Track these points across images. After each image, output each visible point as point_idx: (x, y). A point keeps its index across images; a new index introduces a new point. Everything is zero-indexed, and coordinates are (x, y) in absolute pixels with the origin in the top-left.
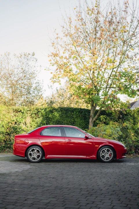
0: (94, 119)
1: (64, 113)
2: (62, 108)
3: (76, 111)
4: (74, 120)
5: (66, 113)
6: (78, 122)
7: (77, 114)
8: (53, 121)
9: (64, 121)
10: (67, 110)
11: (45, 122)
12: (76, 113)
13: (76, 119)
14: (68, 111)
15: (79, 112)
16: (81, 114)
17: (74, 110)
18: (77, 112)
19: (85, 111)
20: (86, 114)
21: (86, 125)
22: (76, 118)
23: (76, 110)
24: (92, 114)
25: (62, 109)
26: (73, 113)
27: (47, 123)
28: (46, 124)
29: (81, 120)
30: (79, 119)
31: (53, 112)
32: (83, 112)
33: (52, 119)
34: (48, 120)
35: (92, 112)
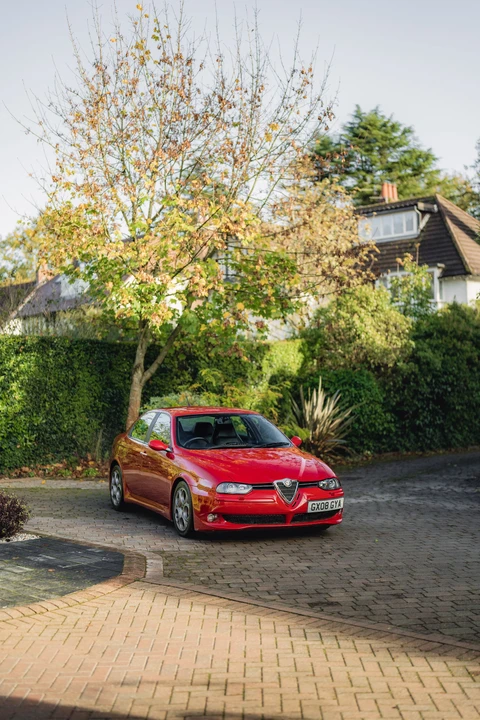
0: (148, 375)
2: (43, 340)
3: (77, 348)
4: (74, 374)
6: (84, 381)
7: (82, 358)
9: (50, 379)
10: (57, 345)
12: (79, 355)
13: (80, 372)
15: (87, 349)
16: (92, 356)
18: (81, 351)
20: (104, 358)
21: (104, 389)
22: (79, 368)
23: (79, 345)
24: (140, 359)
25: (44, 343)
26: (71, 355)
29: (92, 375)
30: (87, 374)
31: (21, 350)
32: (96, 352)
33: (17, 373)
34: (6, 377)
35: (141, 354)
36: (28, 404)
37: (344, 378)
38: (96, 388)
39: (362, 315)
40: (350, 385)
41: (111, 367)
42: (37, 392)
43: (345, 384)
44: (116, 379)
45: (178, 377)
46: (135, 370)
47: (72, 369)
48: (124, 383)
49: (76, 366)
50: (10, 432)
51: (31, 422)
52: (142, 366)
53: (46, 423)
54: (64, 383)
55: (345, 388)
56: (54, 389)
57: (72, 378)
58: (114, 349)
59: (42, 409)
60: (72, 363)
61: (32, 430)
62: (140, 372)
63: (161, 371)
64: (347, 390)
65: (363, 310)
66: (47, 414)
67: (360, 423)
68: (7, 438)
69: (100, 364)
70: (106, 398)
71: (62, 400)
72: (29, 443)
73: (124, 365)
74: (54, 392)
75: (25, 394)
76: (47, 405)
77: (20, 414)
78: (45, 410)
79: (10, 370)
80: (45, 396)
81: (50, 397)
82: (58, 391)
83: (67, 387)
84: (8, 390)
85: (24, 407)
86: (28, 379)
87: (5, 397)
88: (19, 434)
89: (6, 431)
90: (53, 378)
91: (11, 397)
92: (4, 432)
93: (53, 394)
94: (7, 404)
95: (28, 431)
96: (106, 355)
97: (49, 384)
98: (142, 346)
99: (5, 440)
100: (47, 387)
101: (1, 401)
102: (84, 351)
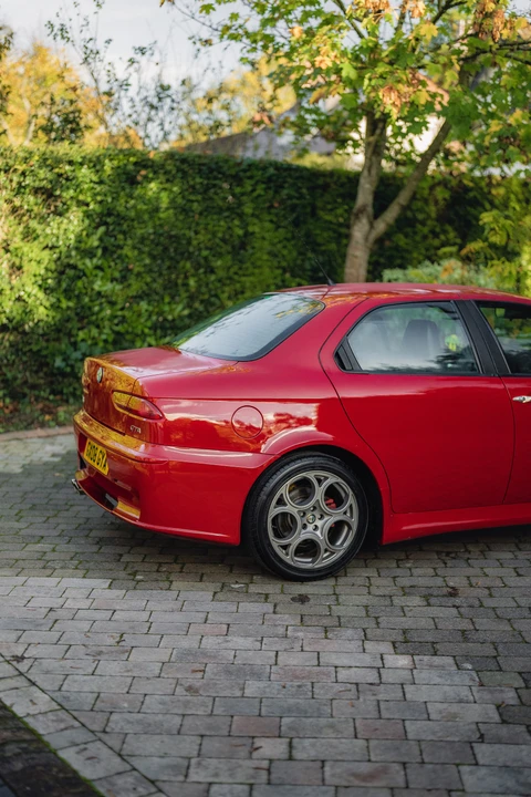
0: (381, 226)
1: (193, 186)
2: (184, 161)
3: (251, 178)
4: (245, 225)
5: (207, 189)
6: (264, 238)
7: (259, 196)
8: (139, 232)
9: (196, 233)
10: (211, 171)
11: (96, 243)
12: (253, 191)
13: (256, 221)
14: (215, 178)
15: (270, 180)
16: (276, 192)
17: (245, 171)
18: (257, 183)
19: (297, 178)
20: (301, 197)
21: (300, 253)
22: (253, 215)
23: (253, 171)
24: (365, 196)
25: (185, 167)
26: (238, 190)
27: (105, 250)
28: (99, 252)
29: (278, 227)
30: (268, 225)
31: (139, 178)
32: (286, 185)
33: (133, 220)
34: (111, 228)
35: (367, 186)
36: (154, 281)
38: (285, 252)
41: (313, 214)
42: (171, 259)
44: (323, 236)
45: (436, 235)
46: (357, 217)
47: (241, 216)
48: (339, 243)
49: (248, 209)
50: (118, 333)
51: (160, 313)
52: (370, 210)
53: (190, 316)
54: (224, 240)
56: (205, 253)
57: (241, 232)
58: (321, 181)
59: (182, 290)
60: (240, 204)
61: (163, 328)
62: (364, 221)
63: (405, 223)
66: (192, 298)
68: (115, 343)
69: (293, 208)
70: (304, 270)
71: (221, 274)
73: (339, 211)
74: (206, 258)
75: (147, 261)
76: (192, 282)
77: (138, 298)
78: (187, 291)
79: (118, 215)
80: (188, 265)
81: (197, 266)
82: (214, 256)
83: (229, 248)
84: (115, 252)
85: (147, 284)
86: (154, 233)
87: (110, 267)
88: (137, 335)
89: (111, 329)
90: (203, 232)
91: (120, 267)
92: (107, 331)
93: (202, 261)
94: (113, 280)
95: (155, 331)
96: (304, 191)
97: (195, 242)
98: (369, 171)
99: (110, 347)
100: (191, 249)
101: (100, 274)
102: (263, 183)
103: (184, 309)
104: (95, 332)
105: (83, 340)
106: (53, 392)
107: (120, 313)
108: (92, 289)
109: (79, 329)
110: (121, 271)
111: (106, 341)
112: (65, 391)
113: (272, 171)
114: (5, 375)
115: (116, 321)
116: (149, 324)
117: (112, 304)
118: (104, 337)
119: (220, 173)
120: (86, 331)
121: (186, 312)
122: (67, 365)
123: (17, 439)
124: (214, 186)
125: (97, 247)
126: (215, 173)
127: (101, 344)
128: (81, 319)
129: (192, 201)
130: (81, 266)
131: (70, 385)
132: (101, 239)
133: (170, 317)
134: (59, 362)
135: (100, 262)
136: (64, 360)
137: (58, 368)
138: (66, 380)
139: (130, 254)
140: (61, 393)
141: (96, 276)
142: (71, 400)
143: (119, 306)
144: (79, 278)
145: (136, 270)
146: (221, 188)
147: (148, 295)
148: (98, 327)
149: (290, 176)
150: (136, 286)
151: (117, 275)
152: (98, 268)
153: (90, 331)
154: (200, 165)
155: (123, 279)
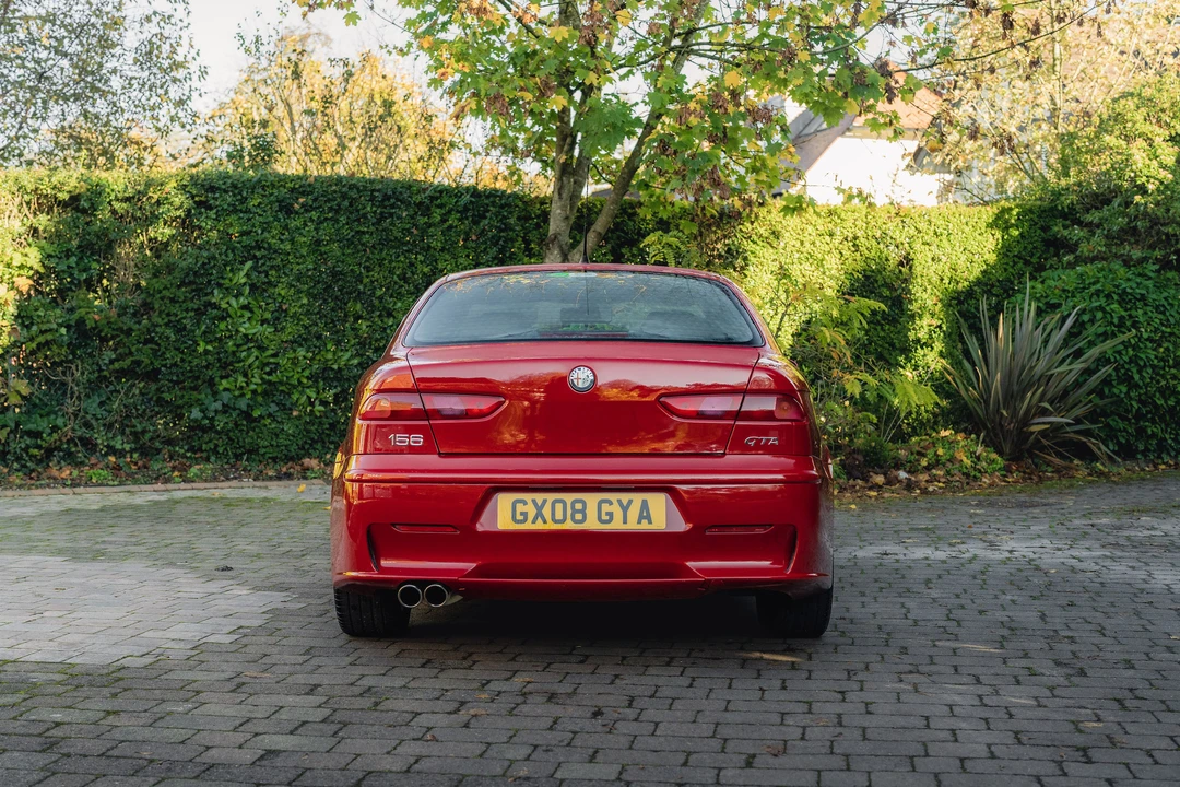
0: (576, 258)
1: (365, 216)
2: (353, 186)
3: (441, 206)
5: (382, 217)
7: (450, 227)
8: (296, 268)
9: (368, 269)
10: (387, 198)
11: (243, 280)
12: (444, 221)
13: (447, 256)
14: (393, 206)
15: (466, 209)
16: (476, 223)
17: (432, 198)
18: (449, 212)
19: (502, 207)
20: (508, 228)
22: (443, 250)
23: (445, 199)
24: (556, 225)
25: (354, 194)
26: (422, 220)
27: (253, 287)
28: (247, 290)
30: (462, 261)
31: (297, 206)
32: (488, 215)
33: (289, 254)
34: (260, 262)
35: (559, 211)
36: (315, 324)
37: (1097, 282)
39: (1158, 140)
40: (1108, 296)
42: (336, 299)
43: (1098, 293)
46: (548, 248)
47: (428, 250)
49: (436, 243)
50: (270, 383)
51: (323, 362)
52: (563, 239)
53: (360, 365)
55: (1098, 304)
56: (379, 293)
59: (350, 336)
60: (424, 237)
61: (325, 379)
62: (555, 253)
64: (1101, 308)
65: (1157, 130)
66: (362, 344)
67: (1132, 385)
68: (265, 394)
69: (496, 241)
72: (319, 407)
74: (381, 299)
75: (305, 301)
76: (363, 325)
77: (296, 342)
78: (357, 336)
79: (270, 248)
80: (359, 306)
81: (371, 308)
82: (391, 296)
83: (412, 288)
84: (265, 290)
85: (306, 328)
86: (315, 269)
87: (260, 307)
88: (294, 387)
89: (262, 379)
90: (377, 269)
91: (272, 307)
92: (257, 380)
93: (376, 302)
94: (263, 322)
95: (317, 381)
96: (512, 221)
97: (366, 280)
98: (560, 194)
99: (260, 399)
100: (361, 287)
101: (247, 314)
102: (458, 212)
103: (352, 357)
104: (241, 380)
105: (226, 390)
106: (192, 449)
107: (272, 360)
108: (237, 331)
109: (222, 378)
110: (273, 312)
111: (254, 392)
112: (204, 447)
113: (467, 198)
114: (134, 426)
115: (267, 369)
116: (307, 373)
117: (261, 348)
118: (253, 387)
119: (398, 200)
120: (231, 379)
121: (356, 361)
122: (205, 417)
123: (128, 492)
124: (391, 215)
125: (245, 284)
126: (392, 201)
127: (249, 395)
128: (224, 366)
129: (363, 233)
130: (224, 306)
131: (210, 441)
132: (247, 275)
133: (335, 367)
134: (196, 414)
135: (246, 302)
136: (202, 411)
137: (196, 420)
138: (206, 436)
139: (283, 293)
140: (200, 450)
141: (242, 316)
142: (213, 459)
143: (270, 352)
144: (223, 319)
145: (293, 310)
146: (399, 217)
147: (305, 340)
148: (245, 375)
149: (493, 203)
150: (291, 330)
151: (268, 316)
152: (245, 307)
153: (236, 380)
154: (373, 191)
155: (275, 322)
